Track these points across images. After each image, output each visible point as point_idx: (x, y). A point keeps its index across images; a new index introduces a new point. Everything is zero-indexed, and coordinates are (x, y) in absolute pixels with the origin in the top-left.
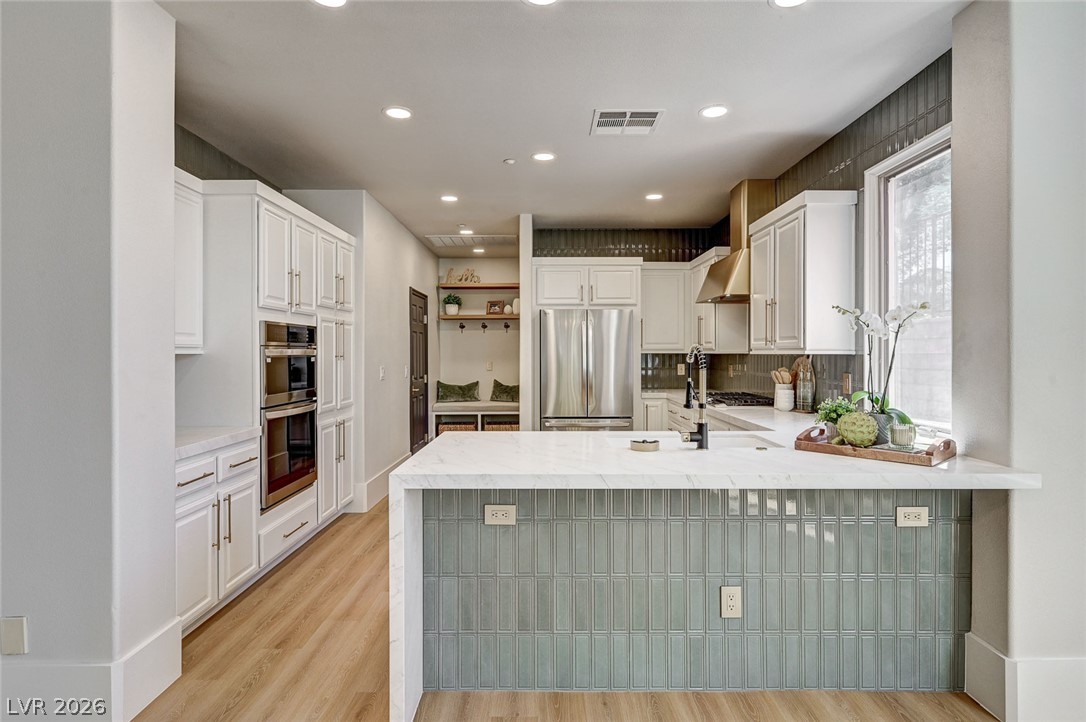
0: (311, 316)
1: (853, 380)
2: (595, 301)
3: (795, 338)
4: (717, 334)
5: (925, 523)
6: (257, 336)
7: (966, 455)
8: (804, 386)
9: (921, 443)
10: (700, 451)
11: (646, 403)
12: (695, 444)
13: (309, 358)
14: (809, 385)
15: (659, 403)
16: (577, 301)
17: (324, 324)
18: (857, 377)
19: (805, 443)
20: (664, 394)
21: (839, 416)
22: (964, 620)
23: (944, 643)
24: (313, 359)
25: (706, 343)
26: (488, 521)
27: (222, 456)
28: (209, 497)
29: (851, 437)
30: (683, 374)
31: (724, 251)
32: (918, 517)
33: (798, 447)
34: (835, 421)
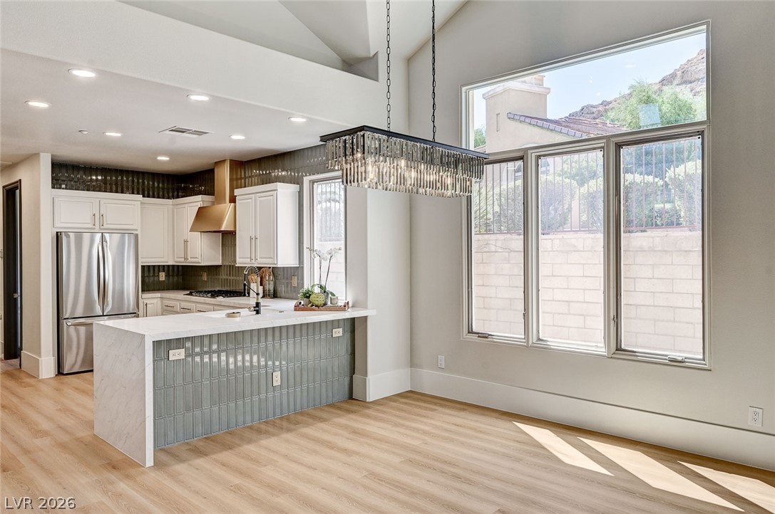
1: (298, 279)
2: (105, 226)
3: (270, 258)
4: (203, 252)
5: (341, 334)
7: (352, 307)
8: (269, 284)
9: (341, 303)
10: (257, 315)
11: (145, 302)
12: (255, 312)
14: (272, 283)
15: (155, 301)
16: (91, 226)
18: (300, 278)
19: (297, 308)
20: (158, 295)
21: (310, 295)
22: (353, 371)
23: (347, 380)
25: (191, 258)
26: (171, 359)
29: (317, 303)
30: (164, 279)
31: (208, 198)
32: (339, 332)
33: (295, 310)
34: (308, 297)
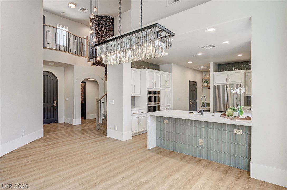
0: (159, 89)
2: (230, 82)
5: (241, 133)
6: (147, 93)
13: (158, 96)
17: (162, 90)
24: (159, 97)
26: (164, 122)
27: (140, 111)
28: (138, 116)
32: (239, 132)
